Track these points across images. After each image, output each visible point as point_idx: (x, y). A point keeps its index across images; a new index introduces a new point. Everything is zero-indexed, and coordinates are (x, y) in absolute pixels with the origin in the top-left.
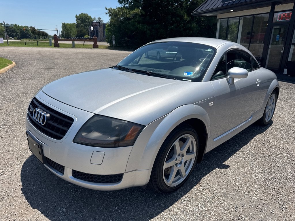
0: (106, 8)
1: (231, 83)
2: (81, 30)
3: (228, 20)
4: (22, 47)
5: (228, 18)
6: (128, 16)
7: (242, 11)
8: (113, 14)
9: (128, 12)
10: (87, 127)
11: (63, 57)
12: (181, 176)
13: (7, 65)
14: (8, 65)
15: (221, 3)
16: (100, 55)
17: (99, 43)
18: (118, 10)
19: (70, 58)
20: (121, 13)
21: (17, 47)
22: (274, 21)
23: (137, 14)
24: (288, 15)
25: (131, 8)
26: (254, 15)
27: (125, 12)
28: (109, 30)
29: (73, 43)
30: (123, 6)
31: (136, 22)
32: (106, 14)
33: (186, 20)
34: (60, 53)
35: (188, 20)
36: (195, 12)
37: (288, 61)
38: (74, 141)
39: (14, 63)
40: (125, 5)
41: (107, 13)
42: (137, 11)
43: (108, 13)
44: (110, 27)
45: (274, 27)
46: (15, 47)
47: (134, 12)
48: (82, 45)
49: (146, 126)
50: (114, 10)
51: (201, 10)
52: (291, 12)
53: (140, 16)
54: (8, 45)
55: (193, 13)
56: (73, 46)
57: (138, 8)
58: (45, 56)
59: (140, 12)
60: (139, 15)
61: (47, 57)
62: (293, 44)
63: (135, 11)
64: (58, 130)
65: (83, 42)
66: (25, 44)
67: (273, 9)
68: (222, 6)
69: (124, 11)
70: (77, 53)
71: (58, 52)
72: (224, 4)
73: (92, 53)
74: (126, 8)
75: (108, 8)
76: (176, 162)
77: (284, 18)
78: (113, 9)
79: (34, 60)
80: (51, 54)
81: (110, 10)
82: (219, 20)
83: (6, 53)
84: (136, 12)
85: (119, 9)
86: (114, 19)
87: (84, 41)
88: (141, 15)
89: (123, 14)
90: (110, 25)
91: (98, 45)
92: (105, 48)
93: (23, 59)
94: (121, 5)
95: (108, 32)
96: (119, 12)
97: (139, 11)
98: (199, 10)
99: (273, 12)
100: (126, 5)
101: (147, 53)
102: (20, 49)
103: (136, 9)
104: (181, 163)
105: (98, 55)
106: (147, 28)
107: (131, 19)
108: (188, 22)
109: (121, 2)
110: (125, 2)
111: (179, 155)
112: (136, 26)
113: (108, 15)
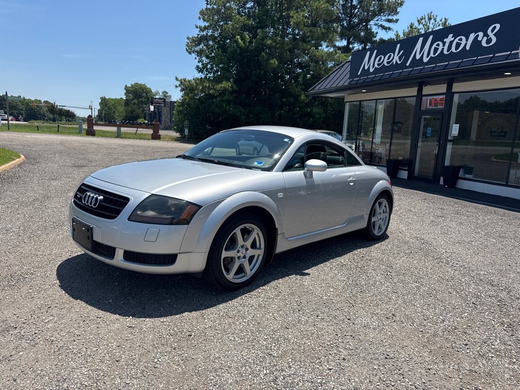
0: (177, 79)
1: (308, 176)
2: (132, 110)
3: (360, 103)
4: (32, 134)
5: (360, 101)
6: (211, 92)
7: (379, 92)
8: (187, 87)
9: (212, 85)
10: (143, 206)
11: (101, 151)
12: (245, 273)
13: (12, 158)
14: (14, 160)
15: (349, 80)
16: (163, 150)
17: (161, 132)
18: (196, 83)
19: (112, 153)
20: (201, 88)
22: (423, 108)
23: (225, 91)
24: (441, 100)
25: (217, 80)
26: (395, 98)
27: (207, 85)
28: (180, 112)
29: (119, 130)
30: (203, 77)
31: (224, 101)
32: (176, 87)
33: (302, 102)
34: (96, 144)
35: (306, 102)
36: (311, 90)
37: (445, 165)
38: (129, 219)
39: (23, 157)
40: (207, 74)
41: (178, 85)
42: (226, 85)
43: (180, 86)
44: (181, 108)
45: (423, 116)
46: (21, 134)
47: (221, 87)
48: (133, 133)
49: (203, 207)
50: (189, 81)
51: (320, 89)
52: (444, 96)
53: (231, 93)
54: (9, 129)
55: (308, 92)
56: (119, 135)
57: (228, 80)
58: (72, 149)
59: (231, 87)
60: (228, 90)
61: (74, 149)
62: (450, 141)
63: (223, 85)
64: (112, 210)
65: (136, 129)
66: (37, 129)
67: (420, 91)
68: (349, 83)
69: (205, 85)
70: (124, 146)
71: (93, 144)
72: (351, 81)
73: (149, 147)
74: (209, 80)
75: (179, 79)
76: (239, 255)
77: (436, 105)
78: (187, 80)
79: (55, 153)
80: (82, 146)
81: (183, 81)
82: (348, 103)
83: (7, 141)
84: (224, 87)
85: (197, 81)
86: (188, 96)
87: (138, 128)
88: (231, 91)
89: (203, 88)
90: (182, 104)
91: (160, 135)
92: (172, 140)
93: (35, 151)
94: (200, 74)
95: (178, 115)
96: (197, 85)
97: (229, 85)
98: (317, 88)
99: (420, 95)
100: (209, 75)
101: (238, 150)
102: (29, 136)
103: (224, 83)
104: (244, 257)
105: (159, 150)
106: (241, 111)
107: (216, 97)
108: (307, 105)
109: (200, 70)
110: (207, 71)
111: (242, 247)
112: (224, 108)
113: (180, 88)
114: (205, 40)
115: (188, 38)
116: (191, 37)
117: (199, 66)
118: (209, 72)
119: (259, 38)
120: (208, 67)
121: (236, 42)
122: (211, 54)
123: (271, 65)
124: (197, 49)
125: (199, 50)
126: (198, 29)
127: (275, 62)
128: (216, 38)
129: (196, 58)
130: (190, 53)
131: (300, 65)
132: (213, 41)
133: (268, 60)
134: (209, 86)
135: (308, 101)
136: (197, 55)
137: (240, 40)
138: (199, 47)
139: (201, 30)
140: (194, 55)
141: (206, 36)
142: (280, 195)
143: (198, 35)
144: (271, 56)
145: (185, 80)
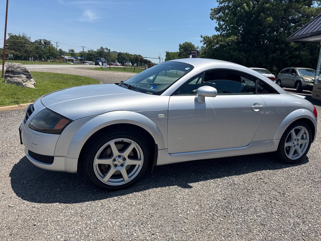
0: (202, 37)
6: (222, 44)
8: (208, 41)
9: (224, 39)
20: (216, 41)
21: (116, 72)
23: (232, 41)
25: (228, 35)
27: (220, 39)
30: (219, 34)
31: (231, 49)
32: (201, 42)
33: (292, 47)
35: (295, 47)
36: (291, 37)
38: (28, 126)
43: (203, 41)
44: (204, 55)
46: (113, 72)
47: (230, 40)
49: (74, 121)
51: (298, 35)
54: (110, 69)
55: (289, 38)
57: (235, 35)
59: (236, 39)
60: (235, 41)
63: (231, 38)
66: (124, 70)
69: (218, 39)
74: (223, 35)
75: (203, 36)
76: (115, 163)
78: (208, 37)
84: (232, 39)
85: (214, 37)
86: (208, 47)
88: (237, 42)
89: (217, 41)
90: (205, 53)
94: (218, 32)
96: (214, 39)
97: (235, 38)
98: (296, 35)
100: (223, 33)
102: (116, 73)
103: (232, 36)
104: (122, 165)
106: (243, 56)
107: (225, 47)
108: (296, 49)
109: (217, 29)
110: (222, 30)
111: (119, 156)
112: (231, 53)
113: (203, 42)
114: (223, 9)
115: (211, 10)
116: (213, 8)
117: (217, 27)
118: (224, 31)
119: (260, 4)
120: (223, 27)
121: (243, 8)
122: (226, 18)
123: (267, 22)
124: (217, 16)
125: (218, 17)
126: (219, 3)
127: (270, 19)
128: (230, 7)
129: (216, 22)
130: (212, 19)
131: (293, 21)
132: (228, 10)
133: (266, 18)
134: (221, 39)
135: (296, 46)
136: (217, 20)
137: (245, 7)
138: (219, 14)
139: (220, 3)
140: (215, 20)
141: (224, 7)
142: (161, 116)
143: (218, 7)
144: (268, 16)
145: (206, 37)
